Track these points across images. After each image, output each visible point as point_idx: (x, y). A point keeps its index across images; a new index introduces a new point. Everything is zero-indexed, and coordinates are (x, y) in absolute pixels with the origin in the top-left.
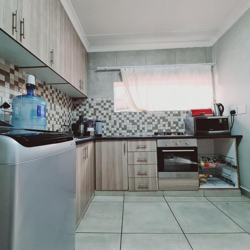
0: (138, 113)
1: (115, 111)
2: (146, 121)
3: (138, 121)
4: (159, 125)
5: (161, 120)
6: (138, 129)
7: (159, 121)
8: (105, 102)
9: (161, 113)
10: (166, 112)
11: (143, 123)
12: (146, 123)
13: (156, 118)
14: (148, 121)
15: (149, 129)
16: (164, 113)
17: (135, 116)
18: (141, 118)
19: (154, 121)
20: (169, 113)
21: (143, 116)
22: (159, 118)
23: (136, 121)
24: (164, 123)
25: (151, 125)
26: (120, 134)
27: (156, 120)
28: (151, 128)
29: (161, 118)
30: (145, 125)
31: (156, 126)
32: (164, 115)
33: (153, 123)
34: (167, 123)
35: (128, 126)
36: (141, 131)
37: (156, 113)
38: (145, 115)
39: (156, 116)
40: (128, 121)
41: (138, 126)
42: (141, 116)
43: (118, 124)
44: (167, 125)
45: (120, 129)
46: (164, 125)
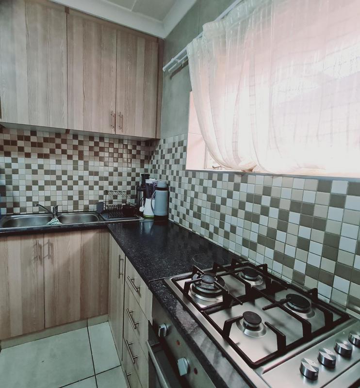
0: (226, 177)
1: (187, 168)
2: (242, 205)
3: (224, 201)
4: (280, 235)
5: (294, 217)
6: (222, 225)
7: (283, 217)
8: (177, 145)
9: (299, 184)
10: (324, 184)
11: (235, 213)
12: (241, 213)
13: (275, 203)
14: (249, 207)
15: (247, 237)
16: (315, 184)
17: (219, 183)
18: (230, 195)
19: (265, 211)
20: (339, 189)
21: (237, 188)
22: (285, 205)
23: (218, 201)
24: (305, 232)
25: (255, 225)
26: (191, 225)
27: (274, 212)
28: (254, 238)
29: (296, 206)
30: (239, 222)
31: (272, 233)
32: (309, 197)
33: (263, 219)
34: (320, 235)
35: (203, 211)
36: (227, 235)
37: (277, 182)
38: (243, 186)
39: (274, 194)
40: (205, 196)
41: (223, 217)
42: (231, 186)
43: (188, 199)
44: (317, 248)
45: (191, 213)
46: (304, 244)
